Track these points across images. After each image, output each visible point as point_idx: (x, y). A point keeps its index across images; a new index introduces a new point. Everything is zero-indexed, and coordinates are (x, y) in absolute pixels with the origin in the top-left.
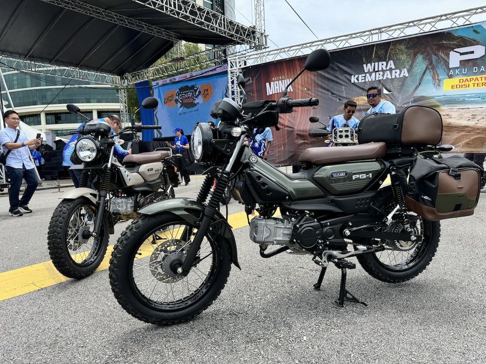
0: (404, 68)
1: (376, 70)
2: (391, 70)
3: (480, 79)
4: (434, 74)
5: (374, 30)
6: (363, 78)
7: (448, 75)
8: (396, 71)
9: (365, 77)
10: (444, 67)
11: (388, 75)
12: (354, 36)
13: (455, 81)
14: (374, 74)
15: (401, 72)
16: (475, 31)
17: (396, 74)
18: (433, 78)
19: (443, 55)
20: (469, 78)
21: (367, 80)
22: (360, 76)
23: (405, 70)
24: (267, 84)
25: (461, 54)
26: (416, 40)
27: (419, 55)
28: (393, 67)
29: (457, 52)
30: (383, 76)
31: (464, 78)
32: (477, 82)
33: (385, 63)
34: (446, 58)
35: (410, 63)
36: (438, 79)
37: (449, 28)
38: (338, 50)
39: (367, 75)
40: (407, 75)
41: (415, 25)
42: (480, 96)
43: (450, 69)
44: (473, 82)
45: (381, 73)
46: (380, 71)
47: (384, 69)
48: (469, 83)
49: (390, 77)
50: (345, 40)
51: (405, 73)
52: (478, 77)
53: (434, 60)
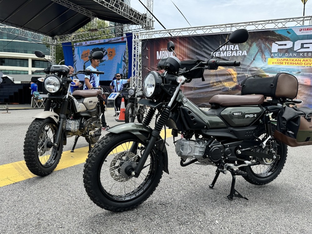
1: (228, 49)
2: (236, 51)
3: (289, 60)
4: (262, 55)
5: (228, 24)
6: (219, 54)
7: (271, 56)
8: (240, 51)
9: (220, 53)
10: (268, 51)
11: (234, 54)
12: (215, 27)
13: (275, 60)
14: (226, 52)
15: (242, 52)
16: (288, 32)
17: (240, 53)
18: (262, 57)
19: (268, 45)
20: (283, 59)
21: (221, 56)
22: (217, 53)
23: (245, 51)
24: (158, 52)
25: (279, 45)
26: (253, 33)
27: (254, 43)
28: (238, 49)
29: (277, 44)
30: (231, 54)
31: (280, 59)
32: (287, 61)
33: (233, 46)
34: (270, 47)
35: (248, 47)
36: (265, 58)
37: (273, 29)
38: (205, 35)
39: (222, 52)
40: (246, 55)
41: (253, 25)
42: (289, 70)
43: (272, 53)
44: (285, 61)
45: (230, 52)
46: (230, 51)
47: (232, 49)
48: (283, 61)
49: (236, 55)
50: (209, 29)
51: (245, 53)
52: (288, 59)
53: (263, 47)
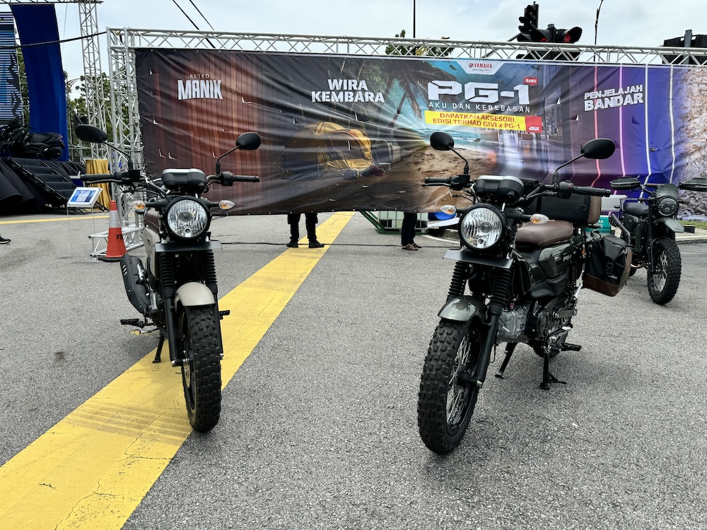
0: (379, 91)
5: (343, 38)
6: (328, 97)
9: (330, 95)
10: (423, 96)
12: (317, 39)
16: (451, 66)
18: (412, 107)
19: (420, 85)
20: (449, 113)
21: (333, 100)
22: (324, 93)
23: (380, 94)
25: (440, 87)
26: (392, 62)
27: (395, 80)
28: (366, 89)
29: (435, 84)
30: (354, 96)
31: (445, 113)
32: (457, 119)
34: (424, 89)
36: (418, 110)
39: (333, 93)
42: (462, 135)
43: (429, 101)
51: (380, 98)
52: (459, 114)
53: (411, 88)
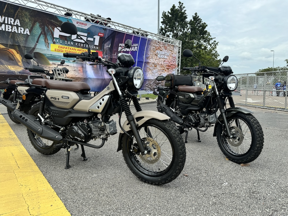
2: (17, 26)
4: (45, 38)
7: (53, 41)
8: (22, 28)
10: (51, 35)
11: (15, 29)
14: (4, 25)
15: (24, 30)
18: (45, 41)
19: (51, 28)
23: (28, 30)
25: (60, 31)
27: (37, 23)
29: (58, 29)
31: (61, 46)
33: (13, 19)
34: (52, 31)
35: (31, 26)
36: (48, 43)
40: (29, 34)
43: (54, 38)
46: (9, 25)
47: (13, 24)
48: (63, 49)
49: (17, 32)
52: (67, 47)
53: (46, 29)
